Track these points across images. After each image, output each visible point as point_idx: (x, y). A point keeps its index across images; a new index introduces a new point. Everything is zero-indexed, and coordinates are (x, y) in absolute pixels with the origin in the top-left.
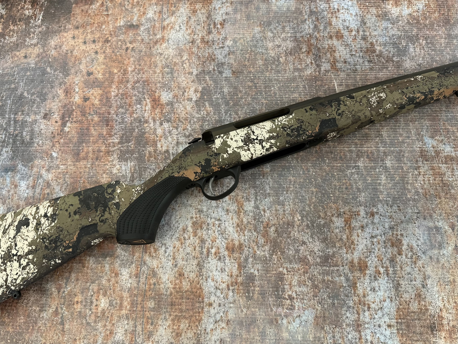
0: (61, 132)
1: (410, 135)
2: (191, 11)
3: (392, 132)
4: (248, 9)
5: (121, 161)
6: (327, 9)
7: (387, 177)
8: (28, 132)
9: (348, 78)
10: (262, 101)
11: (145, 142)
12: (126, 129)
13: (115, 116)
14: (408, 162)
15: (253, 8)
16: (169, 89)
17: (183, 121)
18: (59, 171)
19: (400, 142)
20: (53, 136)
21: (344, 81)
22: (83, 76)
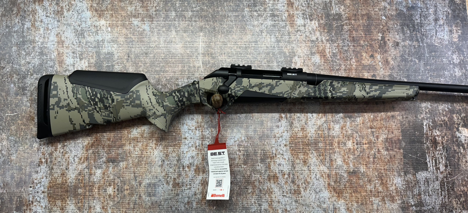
0: (384, 33)
1: (158, 31)
2: (305, 129)
3: (169, 34)
4: (263, 131)
5: (340, 13)
6: (204, 130)
7: (175, 5)
8: (406, 33)
9: (193, 72)
10: (250, 56)
11: (326, 26)
12: (341, 35)
13: (349, 44)
14: (161, 14)
15: (258, 131)
16: (315, 65)
17: (303, 41)
18: (378, 7)
19: (165, 27)
20: (389, 30)
21: (197, 70)
22: (378, 75)
